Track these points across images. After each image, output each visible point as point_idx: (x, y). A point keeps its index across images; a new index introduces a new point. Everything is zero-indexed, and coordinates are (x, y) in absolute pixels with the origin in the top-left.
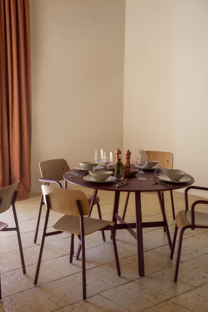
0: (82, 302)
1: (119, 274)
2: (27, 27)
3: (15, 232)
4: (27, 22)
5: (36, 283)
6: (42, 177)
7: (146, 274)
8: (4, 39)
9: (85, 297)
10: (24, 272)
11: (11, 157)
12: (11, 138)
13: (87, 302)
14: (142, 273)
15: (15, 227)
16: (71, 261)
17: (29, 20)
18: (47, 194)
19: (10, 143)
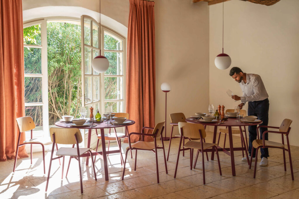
0: (203, 186)
1: (221, 174)
2: (154, 39)
3: (162, 149)
4: (154, 36)
5: (175, 177)
6: (171, 122)
7: (236, 175)
8: (141, 46)
9: (204, 183)
10: (167, 173)
11: (144, 115)
12: (144, 104)
13: (206, 185)
14: (234, 174)
15: (162, 146)
16: (191, 169)
17: (155, 35)
18: (181, 127)
19: (144, 107)
